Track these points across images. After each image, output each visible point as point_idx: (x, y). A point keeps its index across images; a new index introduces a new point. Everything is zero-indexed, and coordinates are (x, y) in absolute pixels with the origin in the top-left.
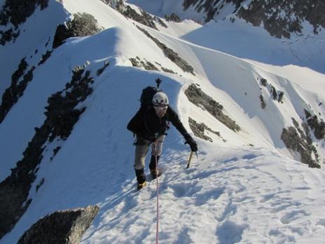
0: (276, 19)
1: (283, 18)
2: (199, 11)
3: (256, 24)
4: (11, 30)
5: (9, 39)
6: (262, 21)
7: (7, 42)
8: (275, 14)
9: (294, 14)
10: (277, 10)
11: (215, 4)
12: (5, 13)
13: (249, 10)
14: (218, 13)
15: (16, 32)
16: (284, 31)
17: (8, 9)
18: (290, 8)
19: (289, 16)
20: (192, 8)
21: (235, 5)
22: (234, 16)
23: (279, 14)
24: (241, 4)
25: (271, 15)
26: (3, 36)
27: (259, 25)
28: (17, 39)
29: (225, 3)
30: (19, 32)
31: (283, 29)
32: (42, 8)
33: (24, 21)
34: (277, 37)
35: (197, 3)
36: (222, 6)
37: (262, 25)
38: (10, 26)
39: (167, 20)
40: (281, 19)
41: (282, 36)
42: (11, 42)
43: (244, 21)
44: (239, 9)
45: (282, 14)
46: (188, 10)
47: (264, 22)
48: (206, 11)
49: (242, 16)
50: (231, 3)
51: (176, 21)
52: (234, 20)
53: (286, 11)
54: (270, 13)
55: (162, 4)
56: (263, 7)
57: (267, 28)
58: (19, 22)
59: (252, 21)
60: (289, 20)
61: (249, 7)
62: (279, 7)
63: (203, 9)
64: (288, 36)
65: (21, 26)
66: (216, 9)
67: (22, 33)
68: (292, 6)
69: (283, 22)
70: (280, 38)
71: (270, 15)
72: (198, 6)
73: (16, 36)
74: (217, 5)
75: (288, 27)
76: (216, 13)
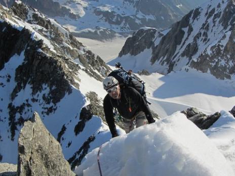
0: (219, 66)
1: (224, 65)
2: (162, 64)
3: (204, 71)
4: (52, 107)
5: (51, 111)
6: (209, 69)
7: (50, 113)
8: (217, 63)
9: (231, 61)
10: (219, 60)
11: (173, 59)
12: (49, 97)
13: (198, 62)
14: (176, 65)
15: (55, 108)
16: (226, 74)
17: (50, 95)
18: (227, 58)
19: (227, 63)
20: (157, 62)
21: (188, 58)
22: (187, 67)
23: (220, 63)
24: (192, 57)
25: (215, 64)
26: (48, 110)
27: (207, 72)
28: (56, 111)
29: (180, 57)
30: (57, 108)
31: (225, 73)
32: (69, 94)
33: (59, 101)
34: (221, 79)
35: (161, 59)
36: (179, 60)
37: (209, 71)
38: (52, 104)
39: (140, 75)
40: (222, 66)
41: (225, 78)
42: (53, 113)
43: (196, 70)
44: (191, 61)
45: (223, 63)
46: (154, 64)
47: (210, 69)
48: (167, 64)
49: (194, 66)
50: (185, 57)
51: (146, 75)
52: (188, 70)
53: (225, 60)
54: (214, 62)
55: (136, 62)
56: (208, 59)
57: (212, 73)
58: (57, 102)
59: (201, 69)
60: (228, 66)
61: (198, 60)
62: (220, 58)
63: (166, 63)
64: (229, 77)
65: (58, 104)
66: (175, 62)
67: (58, 107)
68: (229, 56)
69: (224, 68)
70: (224, 79)
71: (213, 64)
72: (161, 61)
73: (55, 110)
74: (175, 59)
75: (228, 71)
76: (175, 65)
